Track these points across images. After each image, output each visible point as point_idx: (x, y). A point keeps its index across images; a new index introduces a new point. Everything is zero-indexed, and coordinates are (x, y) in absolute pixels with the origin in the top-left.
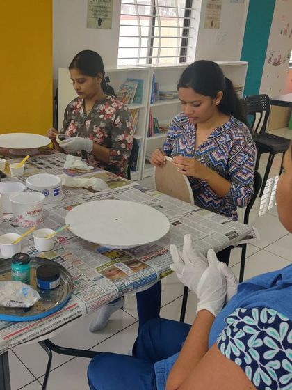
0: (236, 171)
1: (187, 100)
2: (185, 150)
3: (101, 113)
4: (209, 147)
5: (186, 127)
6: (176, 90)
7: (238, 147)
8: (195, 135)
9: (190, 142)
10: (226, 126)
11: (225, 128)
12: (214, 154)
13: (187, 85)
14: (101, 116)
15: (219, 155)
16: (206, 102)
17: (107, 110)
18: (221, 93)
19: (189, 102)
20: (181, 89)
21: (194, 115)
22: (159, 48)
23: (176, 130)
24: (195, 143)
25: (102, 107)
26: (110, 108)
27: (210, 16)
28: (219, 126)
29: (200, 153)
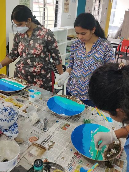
0: (109, 60)
1: (79, 32)
2: (81, 56)
3: (37, 36)
4: (93, 52)
5: (79, 46)
6: (74, 28)
7: (107, 49)
8: (85, 48)
9: (83, 52)
10: (98, 41)
11: (98, 42)
12: (96, 55)
13: (78, 25)
14: (38, 37)
15: (99, 55)
16: (88, 32)
17: (41, 34)
18: (95, 28)
19: (80, 33)
20: (76, 27)
21: (83, 39)
22: (48, 21)
23: (74, 48)
24: (86, 52)
25: (37, 33)
26: (42, 32)
27: (65, 8)
28: (95, 42)
29: (89, 55)
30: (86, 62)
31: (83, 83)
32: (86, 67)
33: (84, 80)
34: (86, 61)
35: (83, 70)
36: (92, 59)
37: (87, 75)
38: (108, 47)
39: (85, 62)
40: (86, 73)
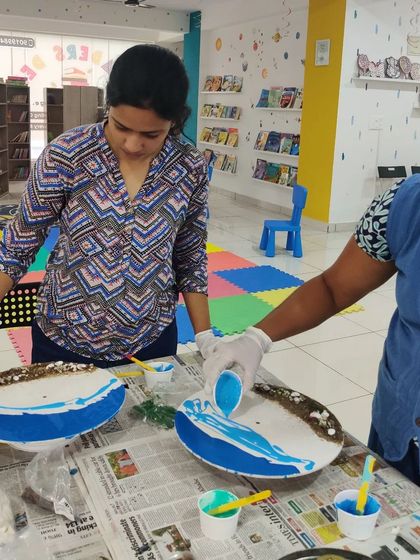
2: (112, 209)
4: (159, 192)
5: (91, 165)
8: (122, 177)
10: (168, 150)
11: (167, 153)
29: (147, 206)
30: (141, 235)
31: (135, 309)
32: (141, 250)
33: (139, 300)
34: (140, 229)
35: (131, 264)
36: (163, 220)
37: (146, 280)
38: (202, 173)
39: (136, 235)
40: (142, 273)
